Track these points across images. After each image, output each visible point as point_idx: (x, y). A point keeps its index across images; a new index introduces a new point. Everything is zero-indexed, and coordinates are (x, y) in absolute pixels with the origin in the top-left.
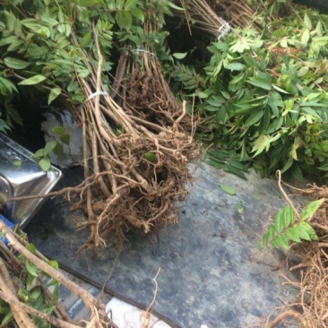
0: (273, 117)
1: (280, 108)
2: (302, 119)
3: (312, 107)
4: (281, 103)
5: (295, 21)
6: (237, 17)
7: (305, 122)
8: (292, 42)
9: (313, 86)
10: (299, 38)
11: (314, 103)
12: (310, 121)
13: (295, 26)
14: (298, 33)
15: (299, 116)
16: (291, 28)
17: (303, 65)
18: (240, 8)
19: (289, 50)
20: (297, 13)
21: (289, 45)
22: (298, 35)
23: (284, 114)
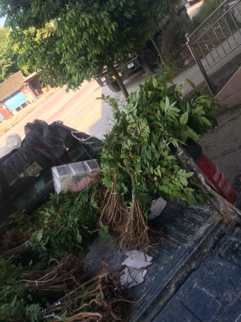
0: (71, 231)
1: (69, 228)
2: (76, 222)
3: (73, 218)
4: (68, 227)
5: (39, 216)
6: (25, 238)
7: (77, 221)
8: (47, 219)
9: (66, 217)
10: (47, 217)
11: (72, 217)
12: (77, 219)
13: (41, 217)
14: (44, 217)
15: (74, 222)
16: (41, 218)
17: (58, 217)
18: (22, 236)
19: (50, 221)
20: (36, 215)
21: (48, 220)
22: (45, 216)
23: (71, 227)
